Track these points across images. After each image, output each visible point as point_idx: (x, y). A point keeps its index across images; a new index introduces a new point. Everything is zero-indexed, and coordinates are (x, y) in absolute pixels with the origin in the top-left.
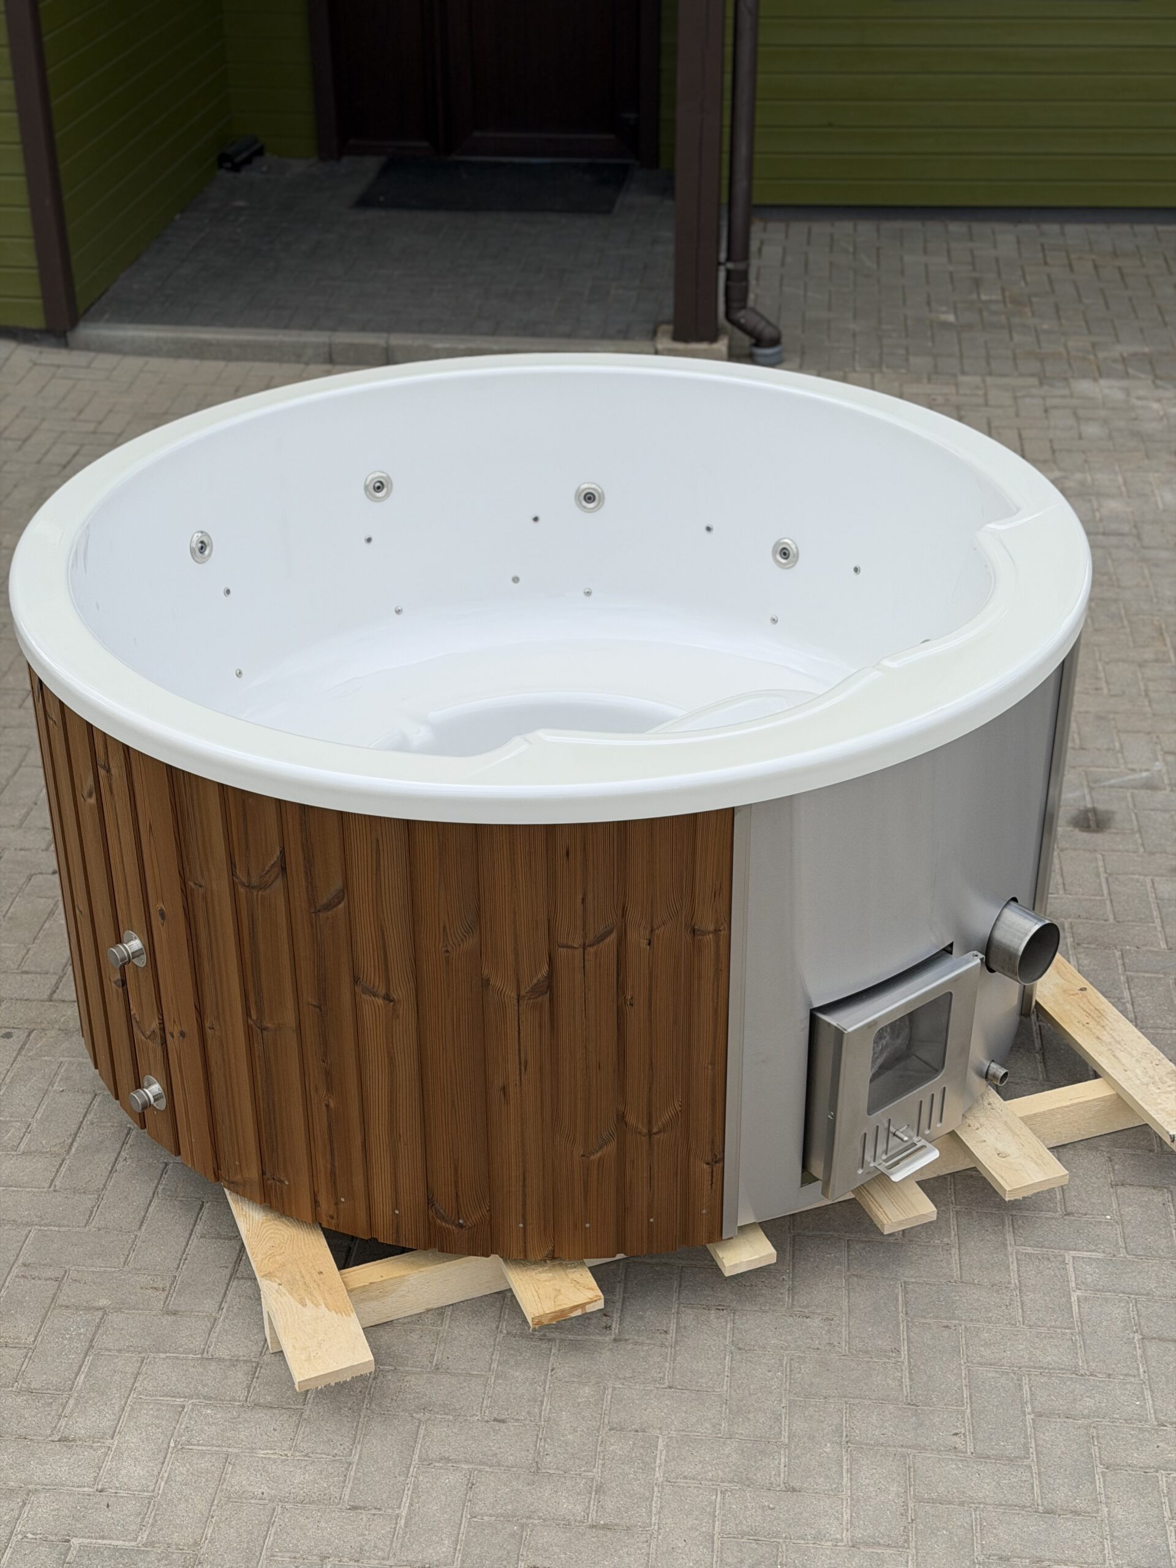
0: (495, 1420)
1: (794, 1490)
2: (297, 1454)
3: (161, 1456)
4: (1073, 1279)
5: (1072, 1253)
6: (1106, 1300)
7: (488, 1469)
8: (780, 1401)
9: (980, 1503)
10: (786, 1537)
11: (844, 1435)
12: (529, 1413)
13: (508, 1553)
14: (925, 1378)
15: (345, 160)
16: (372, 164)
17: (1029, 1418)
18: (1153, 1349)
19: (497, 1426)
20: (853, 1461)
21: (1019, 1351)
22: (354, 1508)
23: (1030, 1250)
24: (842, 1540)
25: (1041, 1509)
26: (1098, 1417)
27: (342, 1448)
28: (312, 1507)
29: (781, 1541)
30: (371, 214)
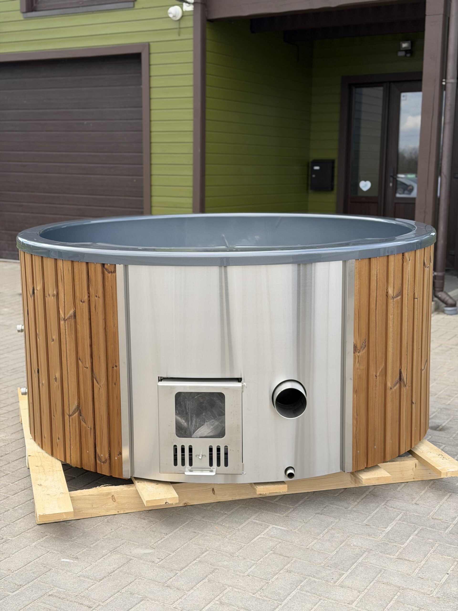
1: (77, 558)
4: (265, 532)
5: (274, 526)
6: (271, 540)
14: (168, 543)
18: (273, 556)
20: (110, 556)
21: (216, 544)
23: (257, 522)
25: (166, 585)
26: (224, 567)
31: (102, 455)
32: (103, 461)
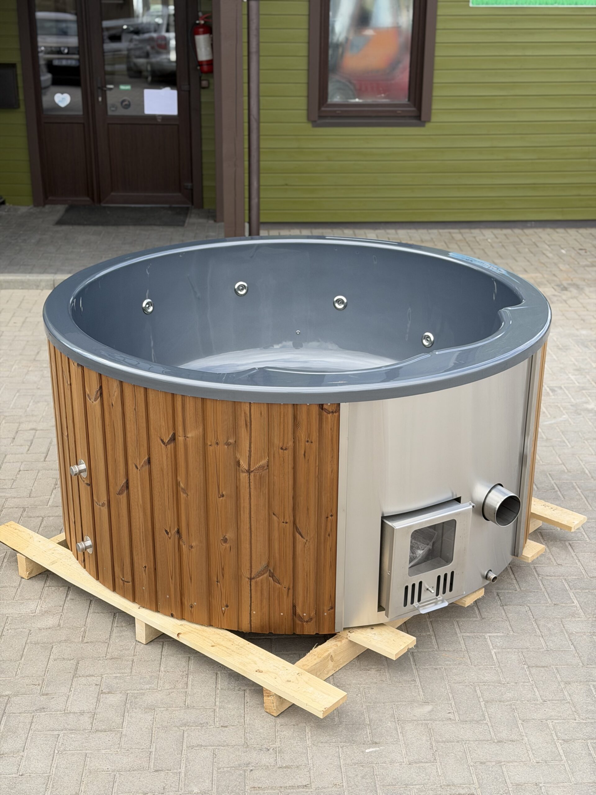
0: (222, 726)
1: (376, 743)
2: (123, 750)
3: (51, 757)
4: (491, 645)
5: (489, 634)
6: (508, 652)
7: (222, 748)
8: (362, 706)
9: (466, 741)
10: (376, 764)
11: (396, 717)
12: (239, 722)
13: (240, 783)
14: (430, 691)
15: (47, 206)
16: (61, 209)
17: (482, 703)
18: (534, 671)
19: (224, 729)
20: (402, 728)
21: (472, 676)
22: (156, 771)
23: (468, 634)
24: (404, 762)
25: (496, 741)
26: (515, 700)
27: (146, 745)
28: (134, 772)
29: (374, 765)
30: (65, 228)
31: (305, 614)
32: (306, 620)
